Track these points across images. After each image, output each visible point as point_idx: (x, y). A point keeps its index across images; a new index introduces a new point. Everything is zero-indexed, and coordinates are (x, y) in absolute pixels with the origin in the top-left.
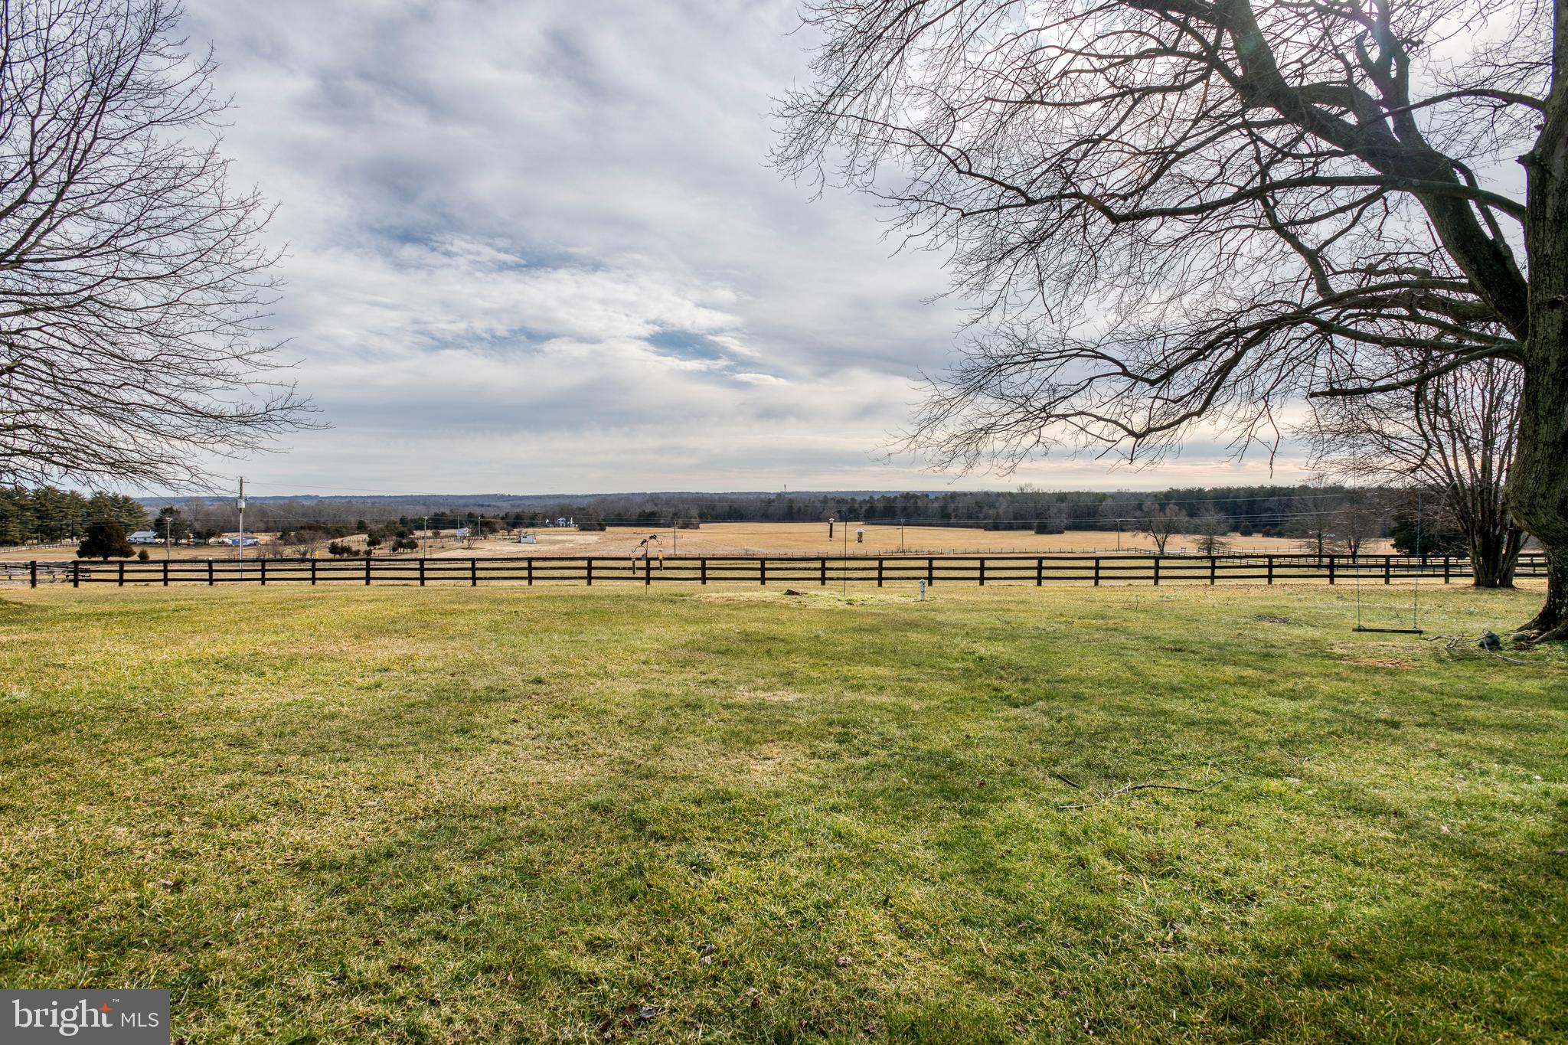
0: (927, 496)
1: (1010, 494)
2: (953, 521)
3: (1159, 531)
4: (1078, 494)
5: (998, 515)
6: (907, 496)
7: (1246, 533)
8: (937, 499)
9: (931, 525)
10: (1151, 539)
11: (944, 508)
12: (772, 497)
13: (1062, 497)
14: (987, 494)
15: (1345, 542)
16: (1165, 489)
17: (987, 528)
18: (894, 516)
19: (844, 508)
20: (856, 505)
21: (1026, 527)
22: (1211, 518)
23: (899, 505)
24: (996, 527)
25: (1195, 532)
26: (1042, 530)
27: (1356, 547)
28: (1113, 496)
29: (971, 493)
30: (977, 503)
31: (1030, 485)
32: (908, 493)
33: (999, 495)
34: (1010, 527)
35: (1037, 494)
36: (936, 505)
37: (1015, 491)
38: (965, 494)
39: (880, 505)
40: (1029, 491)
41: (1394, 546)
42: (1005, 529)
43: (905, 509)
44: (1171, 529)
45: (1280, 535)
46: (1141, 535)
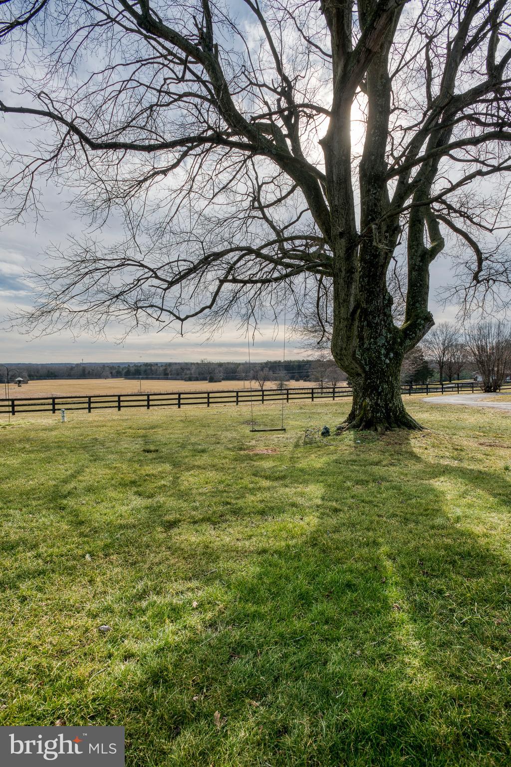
0: (157, 364)
1: (197, 363)
2: (170, 376)
3: (261, 380)
4: (228, 363)
5: (191, 374)
6: (146, 365)
7: (297, 380)
8: (162, 366)
9: (159, 379)
10: (257, 383)
11: (165, 370)
12: (74, 366)
13: (220, 365)
14: (187, 364)
15: (331, 383)
16: (265, 361)
17: (186, 380)
18: (140, 374)
19: (114, 371)
20: (121, 370)
21: (204, 379)
22: (282, 373)
23: (143, 368)
24: (190, 379)
25: (276, 380)
26: (212, 380)
27: (335, 385)
28: (243, 364)
29: (179, 363)
30: (181, 368)
31: (206, 359)
32: (147, 363)
33: (192, 364)
34: (197, 379)
35: (210, 363)
36: (161, 369)
37: (199, 362)
38: (176, 364)
39: (132, 369)
40: (206, 362)
41: (347, 384)
42: (194, 380)
43: (145, 371)
44: (266, 379)
45: (310, 381)
46: (253, 382)
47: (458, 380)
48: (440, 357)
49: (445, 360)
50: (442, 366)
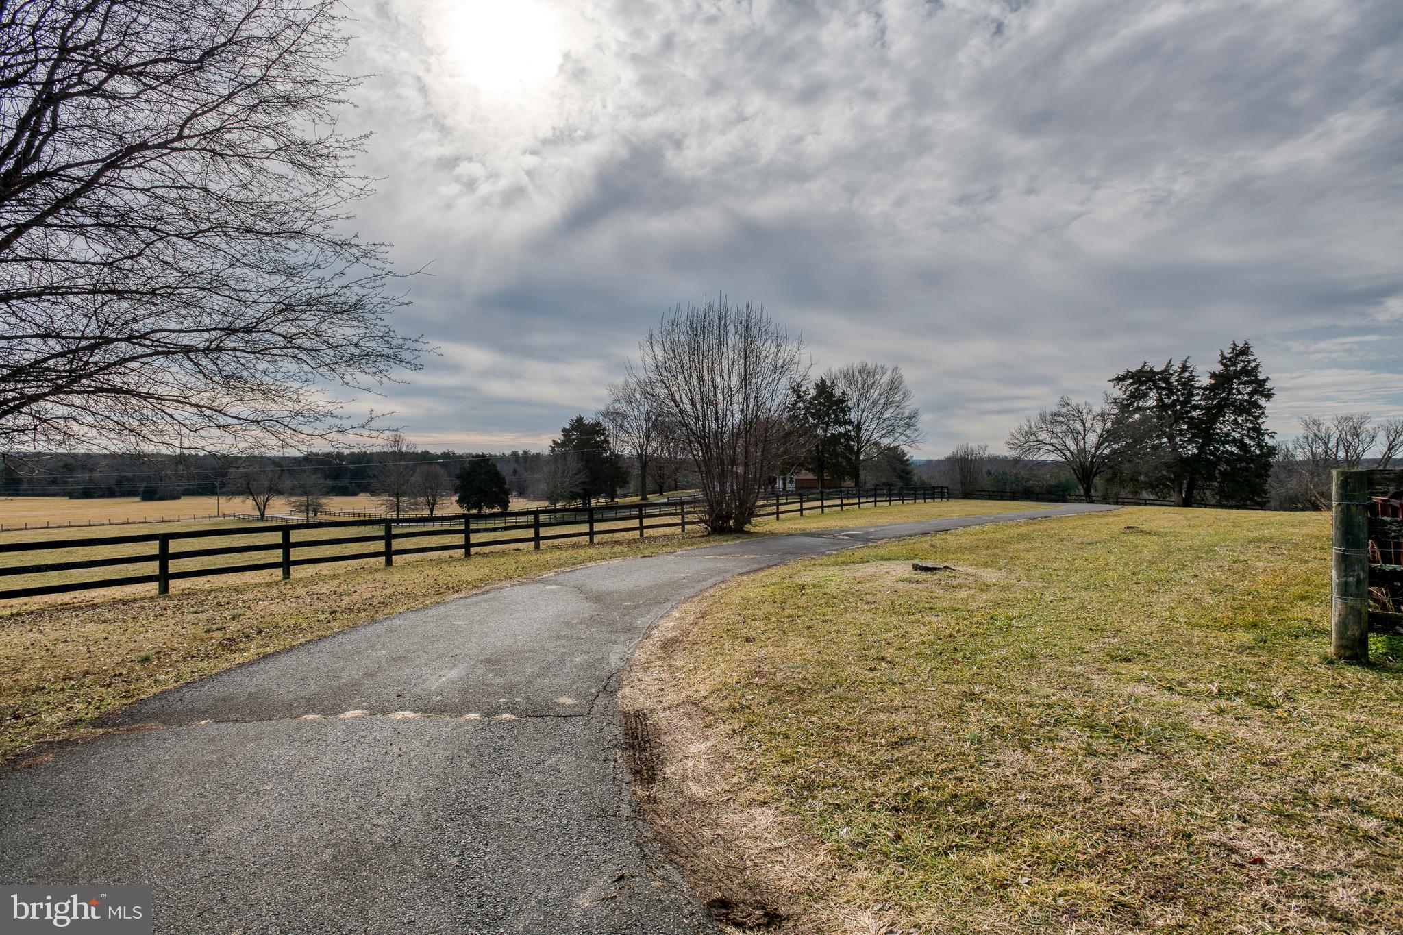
3: (260, 494)
10: (250, 502)
17: (72, 496)
21: (131, 492)
26: (150, 494)
44: (274, 490)
47: (676, 489)
48: (641, 446)
49: (650, 450)
50: (646, 463)
